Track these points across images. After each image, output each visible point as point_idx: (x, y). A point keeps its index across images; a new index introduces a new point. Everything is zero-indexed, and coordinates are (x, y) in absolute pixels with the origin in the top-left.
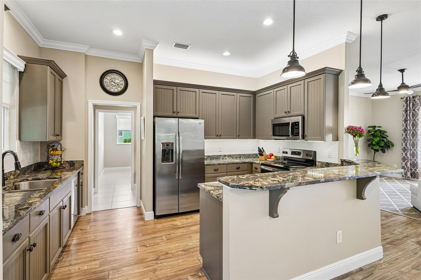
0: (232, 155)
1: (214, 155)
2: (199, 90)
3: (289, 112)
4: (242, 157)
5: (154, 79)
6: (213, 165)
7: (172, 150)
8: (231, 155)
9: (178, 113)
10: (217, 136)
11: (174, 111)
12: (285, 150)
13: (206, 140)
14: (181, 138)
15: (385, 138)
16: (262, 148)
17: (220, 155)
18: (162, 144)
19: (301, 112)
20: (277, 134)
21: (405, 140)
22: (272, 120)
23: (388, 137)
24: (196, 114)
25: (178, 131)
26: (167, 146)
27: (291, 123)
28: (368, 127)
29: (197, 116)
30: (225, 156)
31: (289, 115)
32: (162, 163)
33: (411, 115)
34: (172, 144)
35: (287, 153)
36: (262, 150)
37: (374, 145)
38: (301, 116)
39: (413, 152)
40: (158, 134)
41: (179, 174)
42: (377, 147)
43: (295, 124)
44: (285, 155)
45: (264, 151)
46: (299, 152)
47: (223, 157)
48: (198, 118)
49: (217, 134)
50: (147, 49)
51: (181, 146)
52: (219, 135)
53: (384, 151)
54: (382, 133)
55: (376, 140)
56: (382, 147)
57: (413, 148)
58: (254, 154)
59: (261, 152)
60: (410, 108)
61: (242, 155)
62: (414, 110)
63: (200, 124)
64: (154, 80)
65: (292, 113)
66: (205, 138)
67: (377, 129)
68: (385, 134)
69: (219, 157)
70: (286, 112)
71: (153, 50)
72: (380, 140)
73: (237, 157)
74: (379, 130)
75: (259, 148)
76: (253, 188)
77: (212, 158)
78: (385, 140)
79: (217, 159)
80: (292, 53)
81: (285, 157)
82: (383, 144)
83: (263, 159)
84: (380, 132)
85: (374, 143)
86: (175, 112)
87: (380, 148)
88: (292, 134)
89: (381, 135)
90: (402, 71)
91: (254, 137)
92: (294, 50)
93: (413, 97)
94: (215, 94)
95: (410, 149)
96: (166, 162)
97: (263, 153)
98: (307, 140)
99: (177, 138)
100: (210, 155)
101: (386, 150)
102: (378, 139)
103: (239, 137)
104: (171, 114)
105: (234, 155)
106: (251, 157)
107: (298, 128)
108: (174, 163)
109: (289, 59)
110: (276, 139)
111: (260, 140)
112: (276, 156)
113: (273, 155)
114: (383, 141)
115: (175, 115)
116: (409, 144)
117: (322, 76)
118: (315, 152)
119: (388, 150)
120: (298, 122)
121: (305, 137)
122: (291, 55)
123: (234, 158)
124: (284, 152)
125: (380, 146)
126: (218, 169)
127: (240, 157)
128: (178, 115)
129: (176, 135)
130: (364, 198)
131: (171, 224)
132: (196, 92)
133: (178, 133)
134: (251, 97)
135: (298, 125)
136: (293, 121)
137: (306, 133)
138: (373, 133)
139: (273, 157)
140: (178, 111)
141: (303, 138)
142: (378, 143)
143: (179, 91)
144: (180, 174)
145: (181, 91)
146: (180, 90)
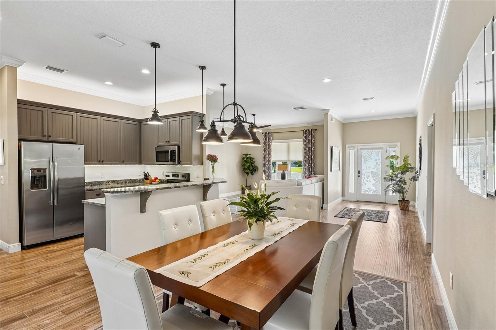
0: (117, 180)
1: (96, 181)
2: (77, 114)
3: (168, 142)
4: (127, 182)
5: (18, 98)
6: (95, 190)
7: (45, 177)
8: (115, 181)
9: (50, 136)
10: (99, 161)
11: (44, 134)
12: (167, 174)
13: (86, 165)
14: (56, 164)
15: (253, 163)
16: (148, 173)
17: (102, 181)
18: (30, 170)
19: (177, 143)
20: (159, 160)
21: (264, 165)
22: (155, 147)
23: (255, 162)
24: (73, 139)
25: (52, 157)
26: (38, 172)
27: (170, 151)
28: (243, 155)
29: (74, 141)
30: (109, 182)
31: (169, 144)
32: (31, 190)
33: (267, 146)
34: (45, 170)
35: (169, 176)
36: (147, 174)
37: (246, 169)
38: (177, 146)
39: (269, 174)
40: (25, 160)
41: (53, 201)
42: (248, 171)
43: (173, 152)
44: (168, 178)
45: (149, 175)
46: (177, 175)
47: (106, 183)
48: (75, 143)
49: (99, 160)
50: (8, 65)
51: (56, 173)
52: (101, 161)
53: (253, 174)
54: (251, 159)
55: (247, 165)
56: (251, 170)
57: (269, 171)
58: (140, 179)
59: (146, 176)
60: (267, 141)
61: (127, 180)
62: (269, 143)
63: (79, 149)
64: (18, 100)
65: (171, 143)
66: (85, 163)
67: (248, 156)
68: (254, 160)
69: (101, 183)
70: (166, 142)
71: (17, 68)
72: (249, 165)
73: (122, 182)
74: (250, 157)
75: (144, 173)
76: (126, 192)
77: (92, 184)
78: (253, 164)
79: (99, 185)
80: (154, 109)
81: (168, 179)
82: (251, 168)
83: (148, 183)
84: (250, 159)
85: (246, 167)
86: (45, 136)
87: (250, 172)
88: (170, 160)
89: (250, 161)
90: (254, 115)
91: (140, 162)
92: (155, 107)
93: (269, 133)
94: (96, 120)
95: (267, 172)
96: (36, 189)
97: (148, 177)
98: (182, 165)
99: (51, 163)
100: (90, 181)
101: (254, 173)
102: (249, 164)
103: (123, 162)
104: (40, 138)
105: (119, 181)
106: (138, 182)
107: (175, 155)
108: (47, 189)
109: (153, 113)
110: (159, 165)
111: (146, 165)
112: (160, 180)
113: (157, 178)
114: (252, 165)
115: (45, 139)
116: (267, 168)
117: (190, 117)
118: (189, 174)
119: (255, 172)
120: (175, 151)
121: (180, 163)
122: (154, 110)
123: (118, 184)
124: (166, 176)
125: (250, 170)
126: (100, 194)
127: (126, 182)
128: (50, 139)
129: (49, 161)
130: (206, 199)
131: (47, 250)
132: (73, 115)
133: (52, 158)
134: (136, 125)
135: (175, 153)
136: (172, 150)
137: (181, 160)
138: (246, 159)
139: (157, 180)
140: (49, 135)
141: (179, 163)
142: (248, 168)
143: (50, 114)
144: (55, 200)
145: (53, 114)
146: (52, 112)
